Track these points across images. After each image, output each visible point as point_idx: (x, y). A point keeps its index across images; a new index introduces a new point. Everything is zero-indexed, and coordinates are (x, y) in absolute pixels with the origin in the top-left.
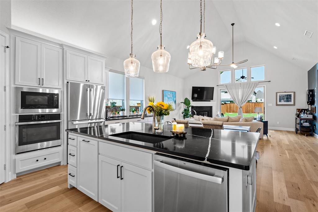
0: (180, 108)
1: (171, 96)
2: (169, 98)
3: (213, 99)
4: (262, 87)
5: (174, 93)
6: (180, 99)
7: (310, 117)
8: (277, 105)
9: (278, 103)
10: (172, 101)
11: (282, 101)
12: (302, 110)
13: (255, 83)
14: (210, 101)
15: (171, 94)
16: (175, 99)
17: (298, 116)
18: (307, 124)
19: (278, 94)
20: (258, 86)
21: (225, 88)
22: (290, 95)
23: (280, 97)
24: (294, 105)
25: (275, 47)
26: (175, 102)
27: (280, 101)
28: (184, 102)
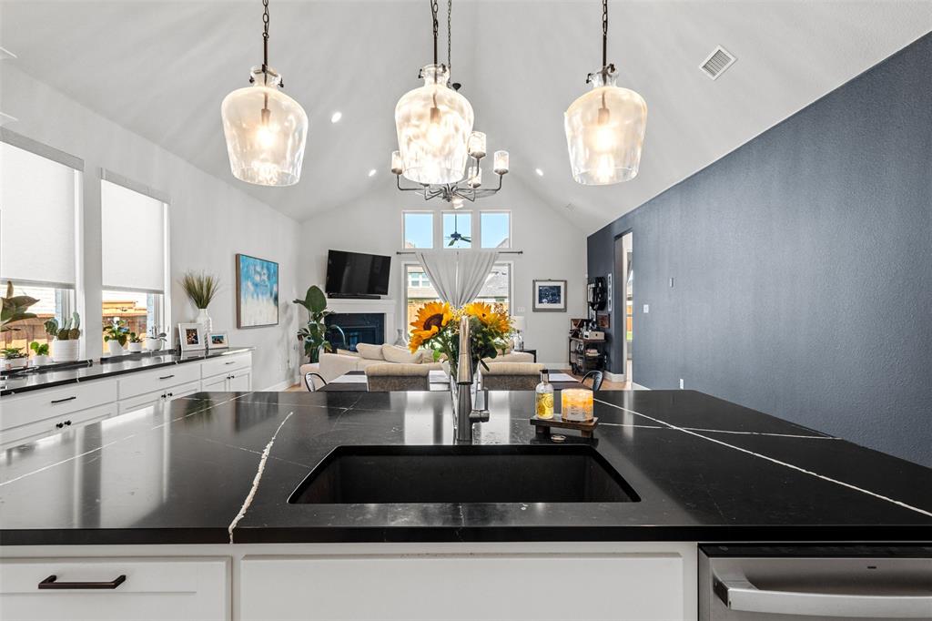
0: (290, 320)
1: (265, 277)
2: (256, 285)
3: (386, 294)
4: (504, 265)
5: (272, 269)
6: (291, 291)
7: (601, 336)
8: (535, 310)
9: (538, 306)
10: (269, 295)
11: (544, 300)
12: (583, 321)
13: (491, 254)
14: (379, 298)
15: (265, 271)
16: (275, 289)
17: (575, 334)
18: (593, 353)
19: (538, 284)
20: (497, 262)
21: (418, 263)
22: (558, 288)
23: (540, 291)
24: (565, 310)
25: (539, 172)
26: (276, 299)
27: (540, 302)
28: (304, 300)
